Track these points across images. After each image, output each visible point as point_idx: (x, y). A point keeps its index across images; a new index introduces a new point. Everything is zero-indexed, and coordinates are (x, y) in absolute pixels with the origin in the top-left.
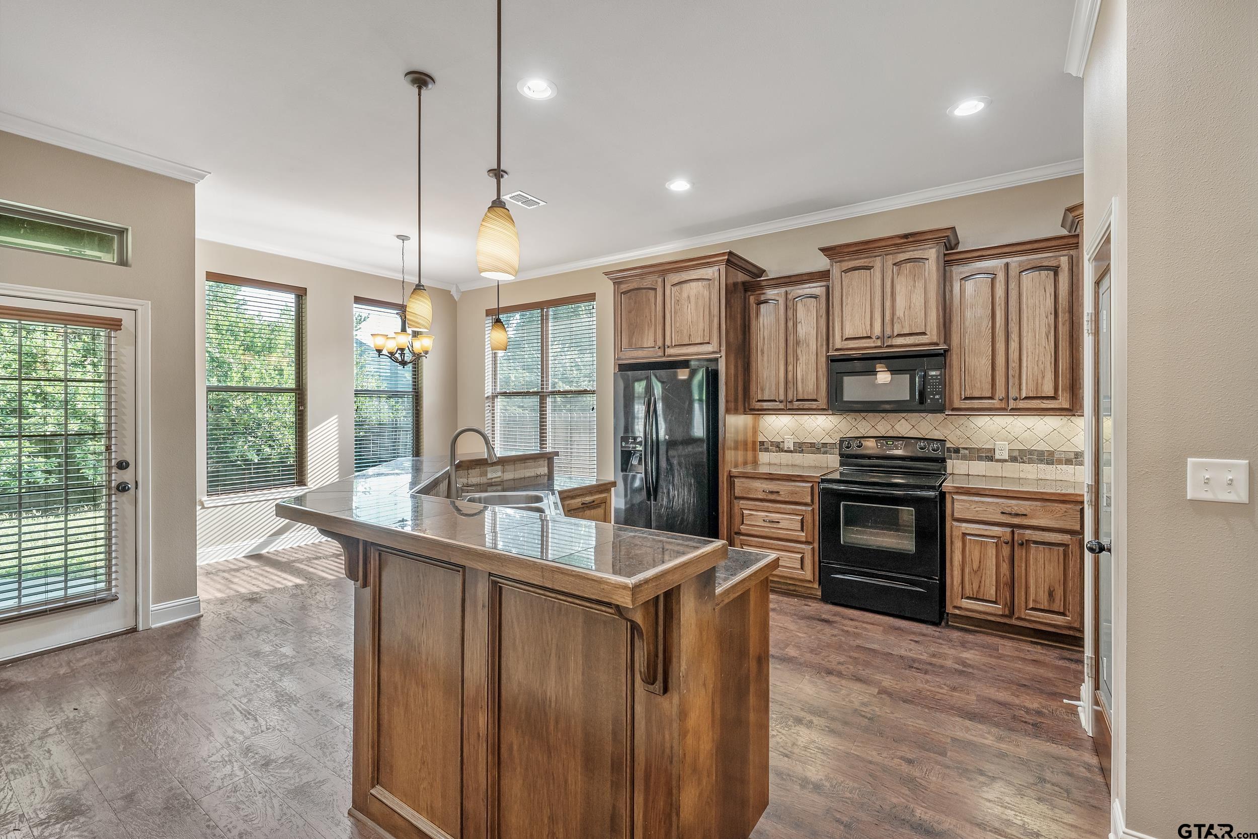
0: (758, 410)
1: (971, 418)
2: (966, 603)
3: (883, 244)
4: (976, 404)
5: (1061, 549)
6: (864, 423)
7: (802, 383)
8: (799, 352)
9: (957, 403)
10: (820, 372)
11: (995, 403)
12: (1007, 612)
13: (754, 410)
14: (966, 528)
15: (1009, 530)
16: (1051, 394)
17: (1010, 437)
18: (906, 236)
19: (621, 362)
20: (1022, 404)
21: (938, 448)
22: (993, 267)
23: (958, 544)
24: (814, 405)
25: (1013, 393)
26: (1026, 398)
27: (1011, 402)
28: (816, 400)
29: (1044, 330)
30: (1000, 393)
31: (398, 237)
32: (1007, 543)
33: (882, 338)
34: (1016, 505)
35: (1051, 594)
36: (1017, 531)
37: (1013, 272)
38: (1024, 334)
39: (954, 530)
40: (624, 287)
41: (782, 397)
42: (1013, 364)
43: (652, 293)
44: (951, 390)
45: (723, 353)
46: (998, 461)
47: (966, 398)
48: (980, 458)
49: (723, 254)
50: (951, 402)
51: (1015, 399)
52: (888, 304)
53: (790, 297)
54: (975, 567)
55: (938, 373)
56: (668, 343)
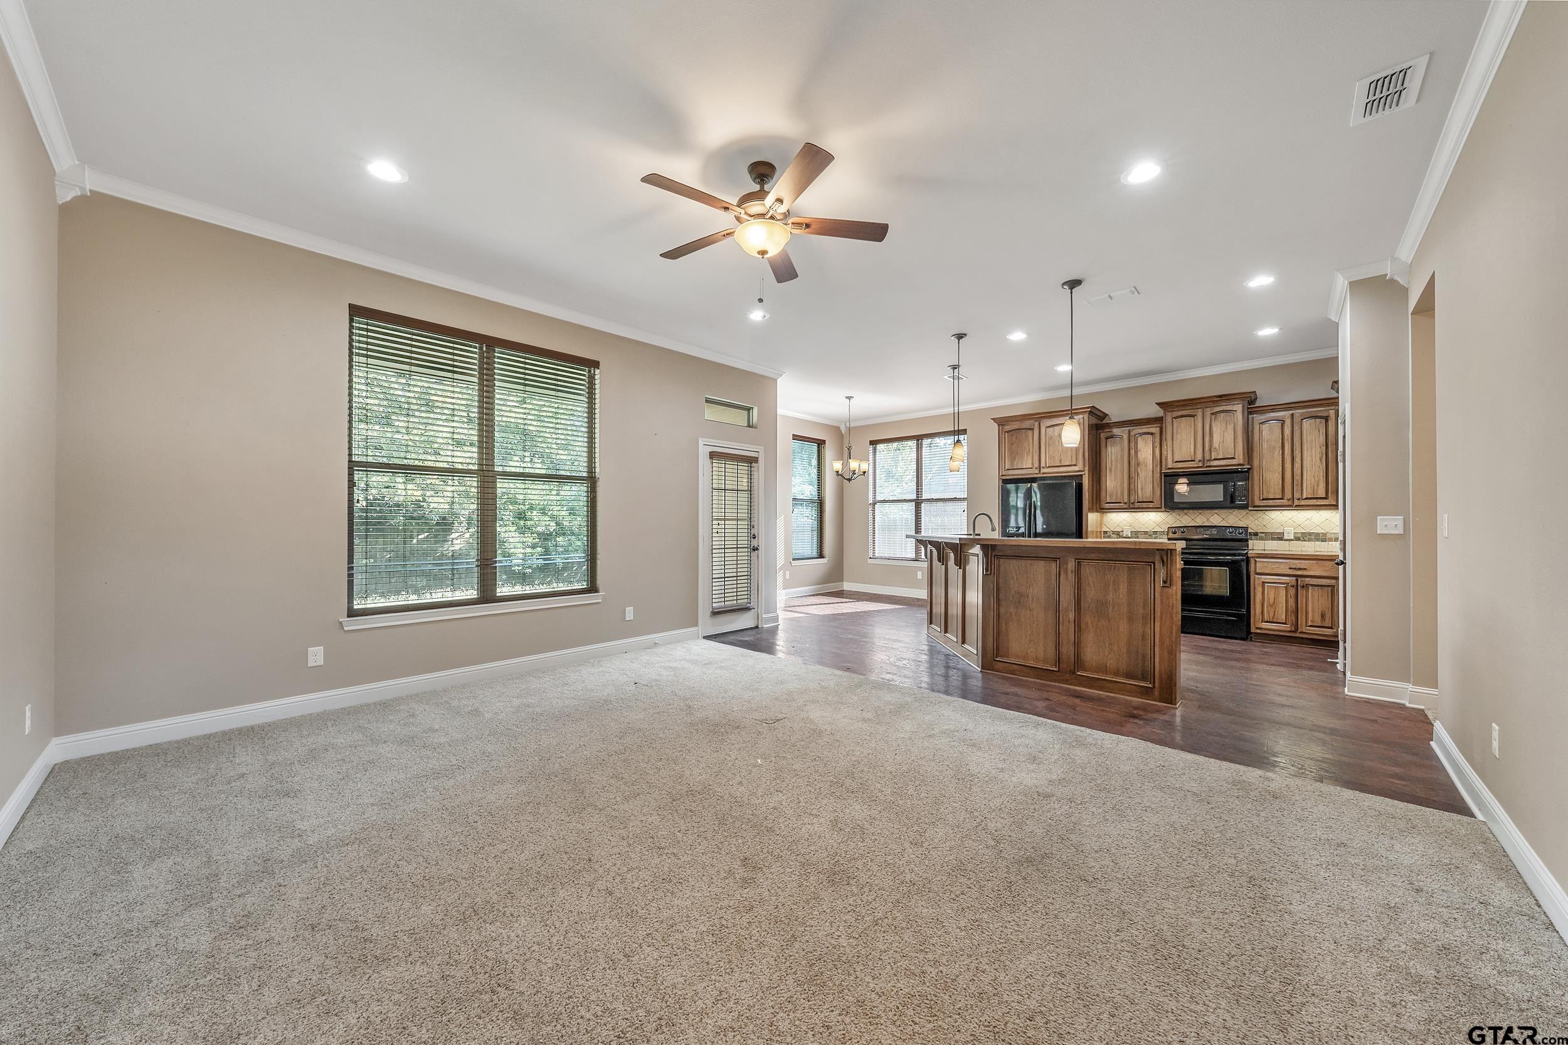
0: (1107, 509)
1: (1267, 513)
2: (1265, 625)
3: (1204, 400)
4: (1271, 503)
5: (1330, 589)
6: (1186, 517)
7: (1142, 490)
8: (1139, 470)
9: (1257, 503)
10: (1155, 483)
11: (1285, 502)
12: (1293, 629)
13: (1103, 509)
14: (1265, 579)
15: (1294, 578)
16: (1324, 495)
17: (1295, 525)
18: (1220, 396)
19: (1004, 478)
20: (1303, 503)
21: (1242, 533)
22: (1282, 416)
23: (1259, 589)
24: (1151, 505)
25: (1297, 495)
26: (1306, 499)
27: (1296, 501)
28: (1152, 502)
29: (1318, 456)
30: (1288, 495)
31: (846, 397)
32: (1293, 586)
33: (1203, 460)
34: (1299, 563)
35: (1323, 616)
36: (1299, 580)
37: (1297, 419)
38: (1305, 458)
39: (1256, 580)
40: (1007, 428)
41: (1126, 501)
42: (1297, 477)
43: (1030, 432)
44: (1253, 495)
45: (1087, 472)
46: (1286, 540)
47: (1263, 499)
48: (1273, 539)
49: (1088, 408)
50: (1253, 501)
51: (1299, 499)
52: (1207, 439)
53: (1132, 434)
54: (1271, 601)
55: (1244, 483)
56: (1043, 464)
